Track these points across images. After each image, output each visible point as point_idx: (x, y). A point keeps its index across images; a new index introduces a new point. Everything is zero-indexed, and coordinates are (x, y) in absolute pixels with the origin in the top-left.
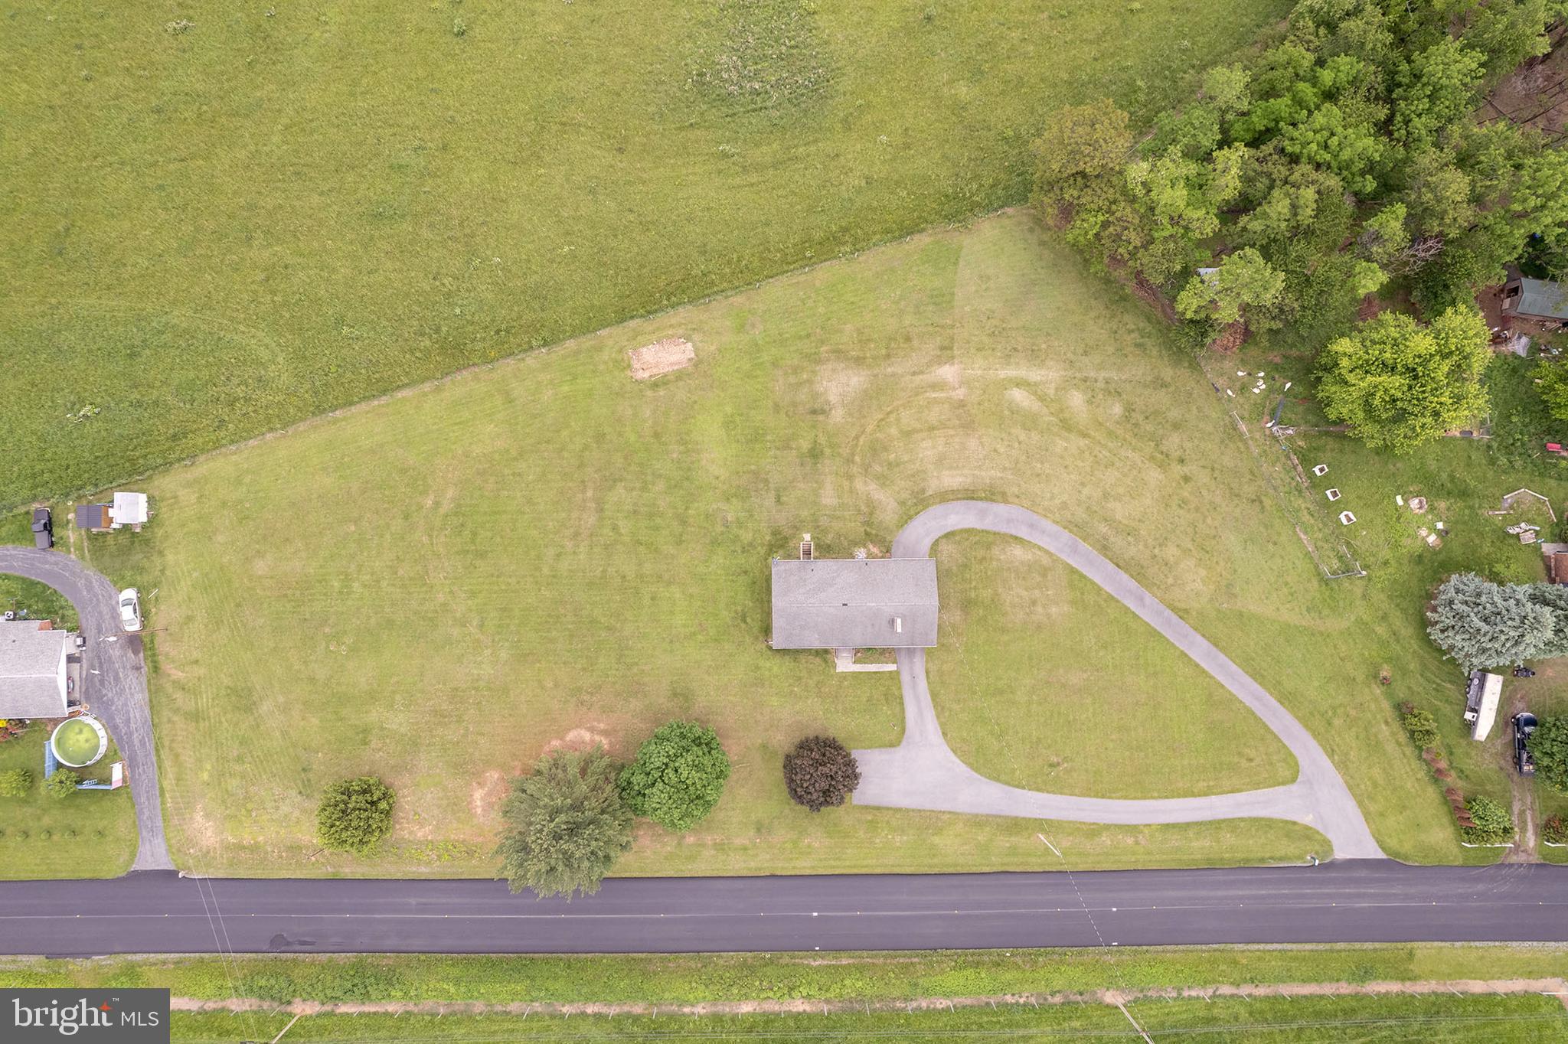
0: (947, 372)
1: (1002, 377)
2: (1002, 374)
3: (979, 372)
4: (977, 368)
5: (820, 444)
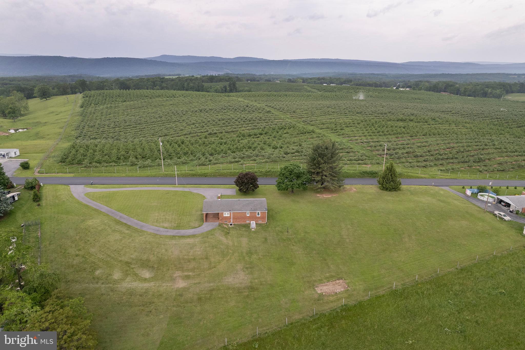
0: (181, 284)
1: (153, 283)
2: (152, 284)
3: (164, 284)
4: (165, 287)
5: (248, 257)
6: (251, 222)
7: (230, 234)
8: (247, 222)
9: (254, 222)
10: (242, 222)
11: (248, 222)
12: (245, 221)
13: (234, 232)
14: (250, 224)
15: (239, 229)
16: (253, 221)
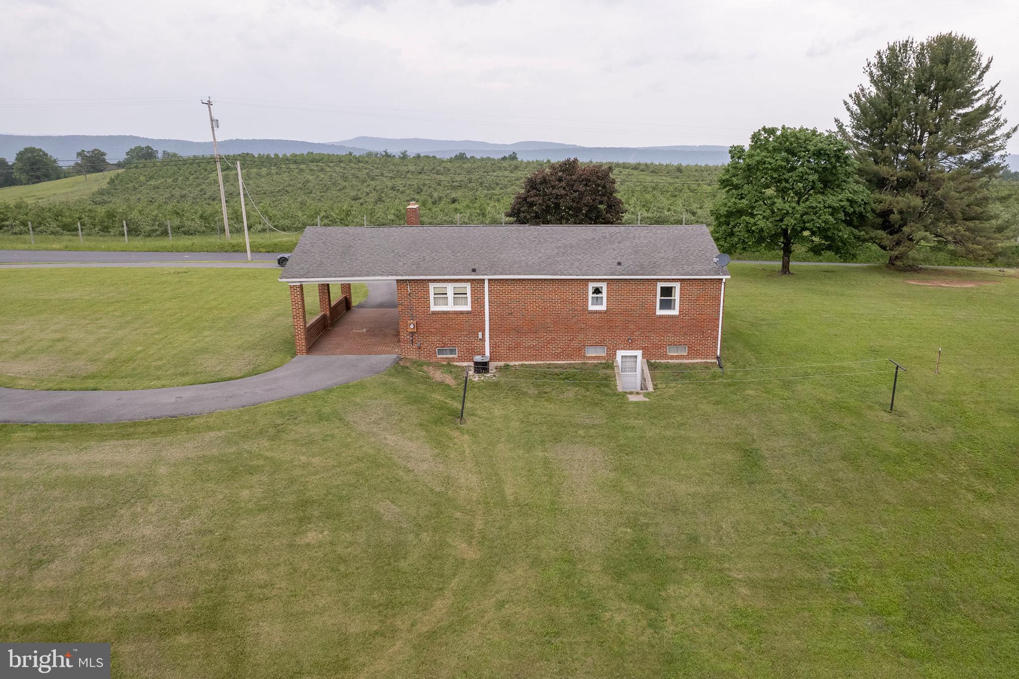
5: (631, 598)
6: (620, 353)
7: (470, 423)
8: (591, 352)
9: (639, 353)
10: (558, 357)
11: (595, 353)
12: (579, 351)
13: (498, 411)
14: (609, 365)
15: (533, 391)
16: (631, 347)
